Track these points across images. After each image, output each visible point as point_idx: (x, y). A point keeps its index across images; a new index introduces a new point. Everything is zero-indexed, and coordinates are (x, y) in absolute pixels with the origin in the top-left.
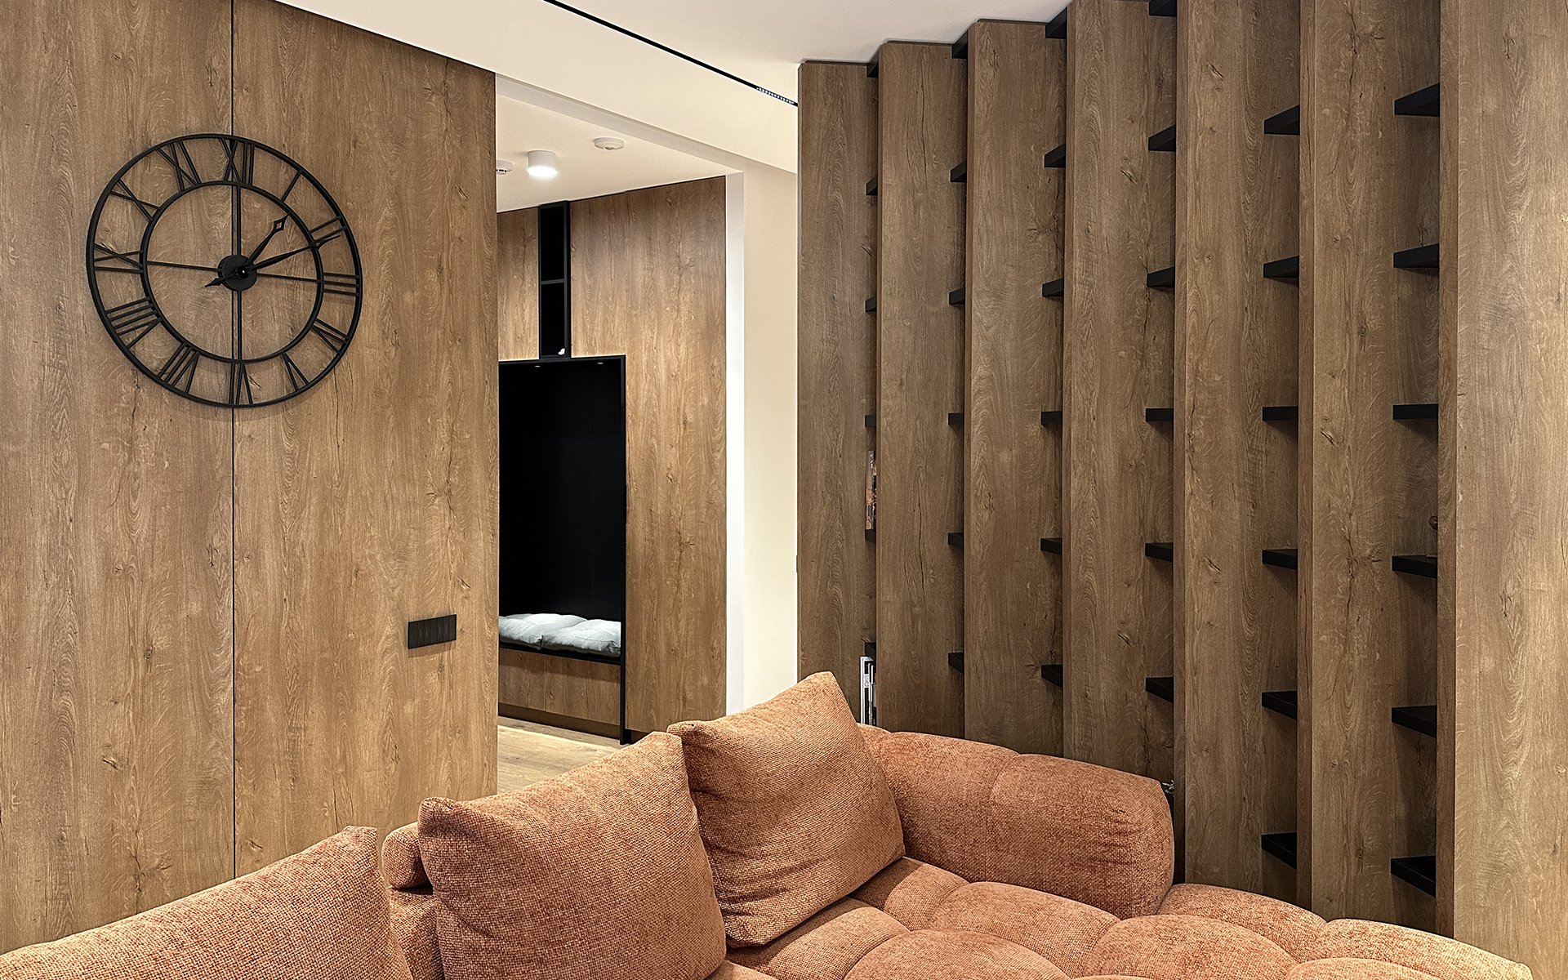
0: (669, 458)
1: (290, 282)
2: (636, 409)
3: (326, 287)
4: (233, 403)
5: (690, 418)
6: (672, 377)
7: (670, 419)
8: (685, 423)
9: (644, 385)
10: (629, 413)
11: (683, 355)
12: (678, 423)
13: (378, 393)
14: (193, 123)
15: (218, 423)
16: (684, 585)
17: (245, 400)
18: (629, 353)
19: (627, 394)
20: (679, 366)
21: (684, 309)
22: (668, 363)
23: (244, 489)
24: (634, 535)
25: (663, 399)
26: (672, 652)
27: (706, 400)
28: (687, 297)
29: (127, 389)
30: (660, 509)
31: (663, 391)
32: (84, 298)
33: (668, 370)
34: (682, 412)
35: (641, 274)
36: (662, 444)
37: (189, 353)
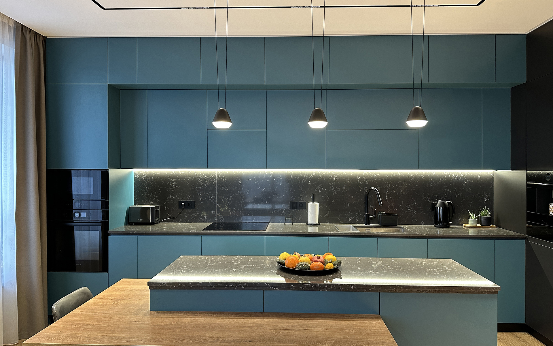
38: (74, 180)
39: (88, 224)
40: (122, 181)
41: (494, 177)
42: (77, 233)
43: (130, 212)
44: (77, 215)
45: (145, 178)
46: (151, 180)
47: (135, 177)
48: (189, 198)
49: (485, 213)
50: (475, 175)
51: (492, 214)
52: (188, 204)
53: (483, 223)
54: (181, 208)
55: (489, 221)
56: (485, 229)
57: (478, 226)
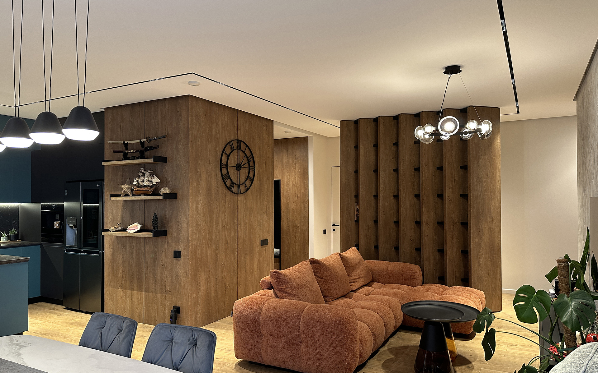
0: (293, 205)
1: (245, 168)
2: (283, 193)
3: (250, 169)
4: (238, 193)
5: (299, 195)
6: (294, 185)
7: (293, 196)
8: (297, 197)
9: (286, 187)
10: (281, 194)
11: (297, 179)
12: (295, 196)
13: (257, 191)
14: (232, 138)
15: (236, 197)
16: (297, 238)
17: (240, 193)
18: (282, 179)
19: (281, 190)
20: (296, 183)
21: (297, 169)
22: (293, 182)
23: (239, 211)
24: (283, 225)
25: (291, 191)
26: (294, 254)
27: (303, 191)
28: (298, 166)
29: (225, 191)
30: (290, 218)
31: (291, 189)
32: (220, 173)
33: (293, 183)
34: (296, 194)
35: (285, 160)
36: (291, 202)
37: (233, 183)
41: (19, 208)
49: (13, 232)
50: (5, 207)
51: (18, 233)
53: (12, 239)
55: (16, 237)
56: (13, 243)
57: (8, 241)
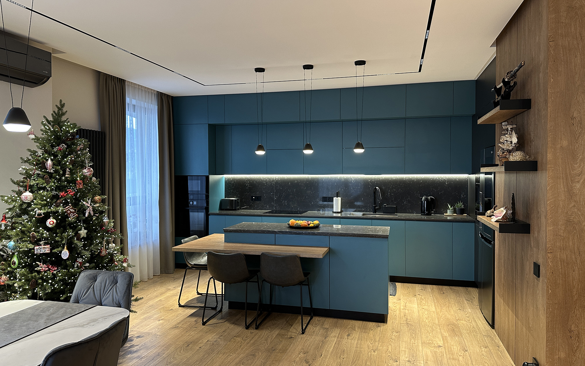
38: (190, 182)
39: (197, 209)
40: (217, 182)
41: (468, 179)
42: (192, 214)
43: (222, 202)
44: (191, 203)
45: (231, 181)
46: (235, 182)
47: (225, 180)
48: (258, 194)
49: (460, 205)
51: (465, 206)
52: (257, 198)
53: (458, 213)
54: (253, 200)
55: (462, 212)
56: (460, 217)
57: (454, 214)
